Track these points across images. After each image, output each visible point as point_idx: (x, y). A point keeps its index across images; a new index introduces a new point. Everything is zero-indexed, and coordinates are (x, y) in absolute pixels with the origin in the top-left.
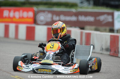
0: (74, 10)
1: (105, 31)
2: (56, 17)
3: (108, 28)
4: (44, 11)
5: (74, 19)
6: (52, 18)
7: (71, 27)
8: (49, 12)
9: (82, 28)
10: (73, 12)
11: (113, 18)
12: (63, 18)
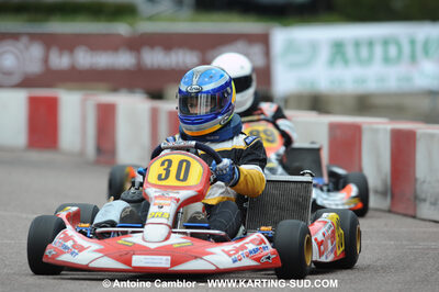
0: (122, 28)
2: (61, 55)
4: (14, 36)
5: (124, 60)
6: (46, 60)
7: (115, 89)
8: (34, 37)
9: (157, 95)
10: (119, 35)
11: (267, 53)
12: (85, 59)
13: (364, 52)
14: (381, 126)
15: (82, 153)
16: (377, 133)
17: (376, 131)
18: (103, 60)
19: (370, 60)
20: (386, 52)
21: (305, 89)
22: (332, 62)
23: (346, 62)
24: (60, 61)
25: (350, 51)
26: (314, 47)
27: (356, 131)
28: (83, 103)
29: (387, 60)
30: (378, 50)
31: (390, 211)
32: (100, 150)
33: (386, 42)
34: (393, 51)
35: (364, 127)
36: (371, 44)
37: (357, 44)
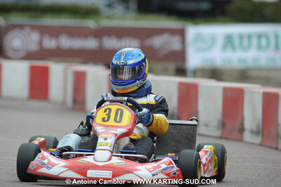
0: (91, 23)
1: (165, 72)
2: (51, 40)
3: (172, 66)
4: (21, 27)
5: (91, 44)
6: (41, 43)
7: (85, 62)
8: (33, 28)
10: (89, 28)
11: (183, 41)
12: (66, 42)
13: (245, 43)
14: (257, 90)
15: (63, 103)
16: (254, 94)
17: (253, 93)
18: (78, 43)
19: (249, 47)
20: (259, 42)
21: (207, 65)
22: (224, 48)
23: (233, 48)
24: (50, 43)
25: (236, 41)
26: (213, 38)
27: (241, 92)
28: (65, 71)
29: (260, 47)
30: (255, 42)
31: (261, 145)
32: (75, 101)
33: (259, 36)
34: (264, 42)
35: (246, 90)
36: (250, 37)
37: (241, 37)
